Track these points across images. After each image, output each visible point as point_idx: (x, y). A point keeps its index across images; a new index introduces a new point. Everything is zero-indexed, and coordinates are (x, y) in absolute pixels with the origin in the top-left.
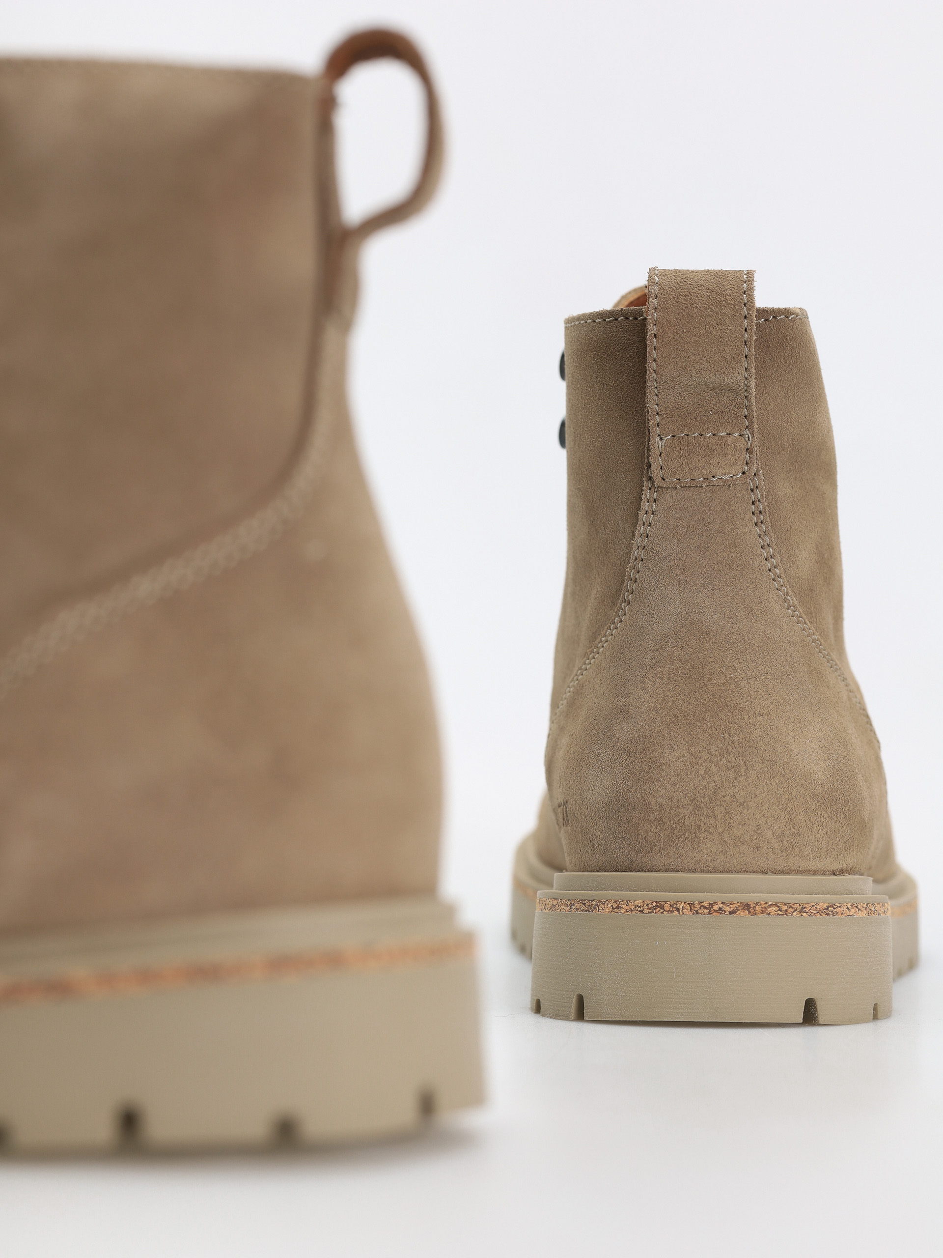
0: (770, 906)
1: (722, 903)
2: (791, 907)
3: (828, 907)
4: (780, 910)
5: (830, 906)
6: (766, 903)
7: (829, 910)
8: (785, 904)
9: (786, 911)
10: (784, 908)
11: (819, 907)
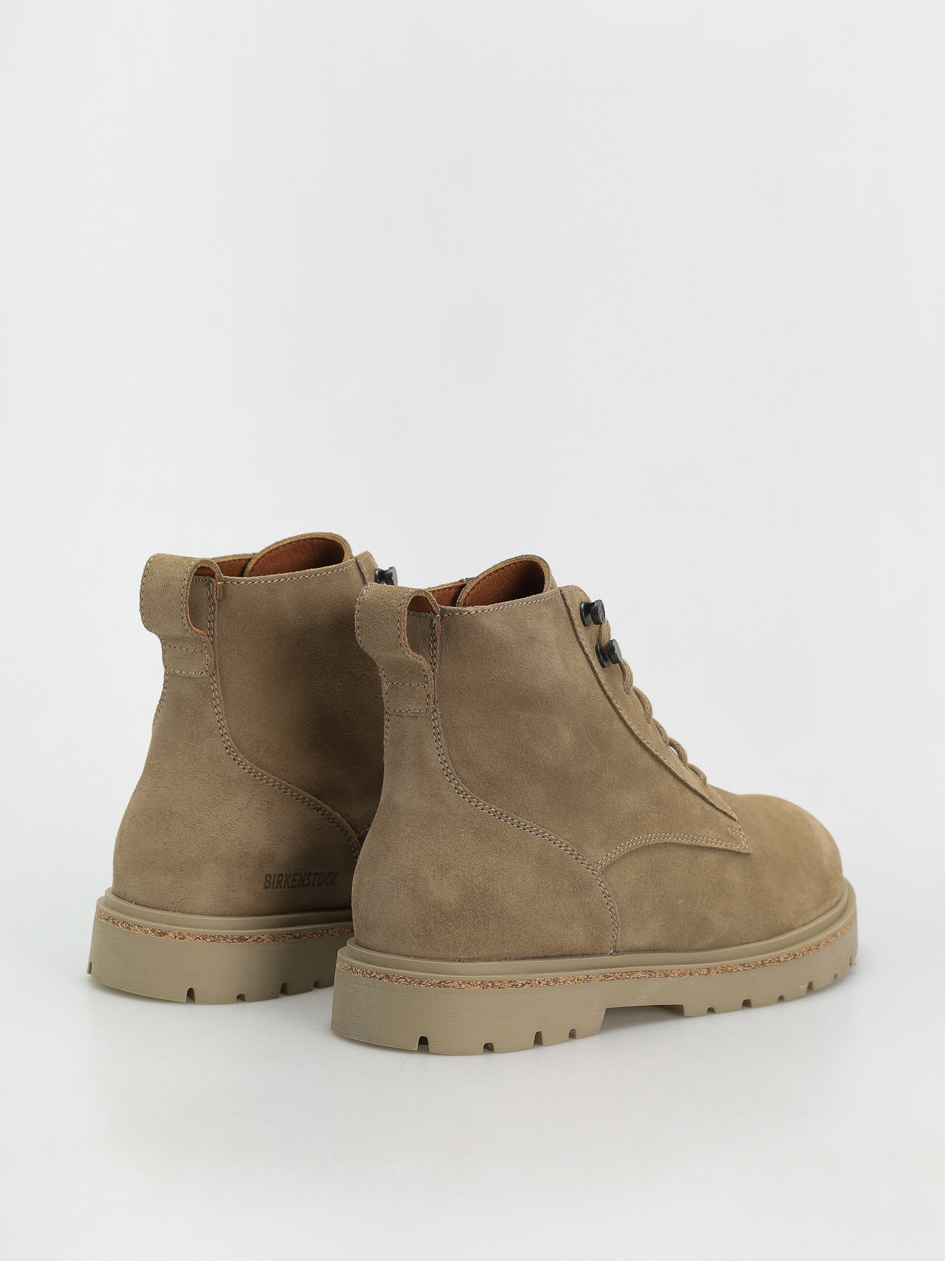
0: (401, 978)
1: (376, 973)
2: (413, 980)
3: (440, 982)
4: (406, 981)
5: (442, 982)
6: (398, 976)
7: (442, 984)
8: (410, 978)
9: (410, 982)
10: (409, 980)
11: (433, 982)
